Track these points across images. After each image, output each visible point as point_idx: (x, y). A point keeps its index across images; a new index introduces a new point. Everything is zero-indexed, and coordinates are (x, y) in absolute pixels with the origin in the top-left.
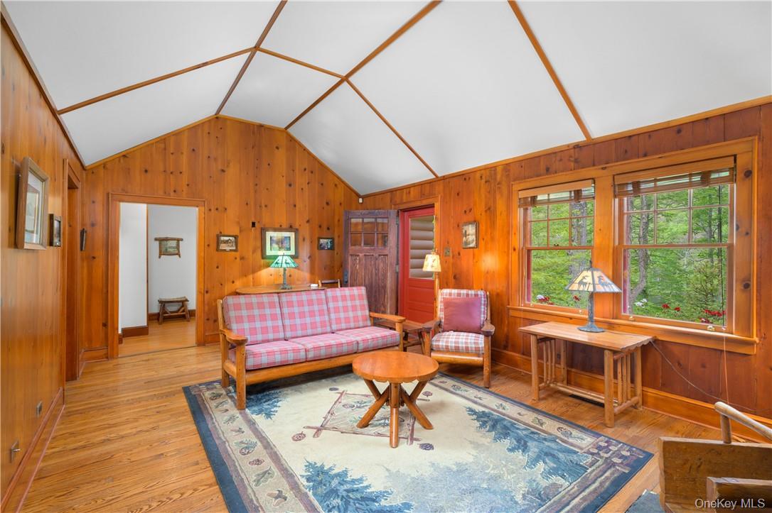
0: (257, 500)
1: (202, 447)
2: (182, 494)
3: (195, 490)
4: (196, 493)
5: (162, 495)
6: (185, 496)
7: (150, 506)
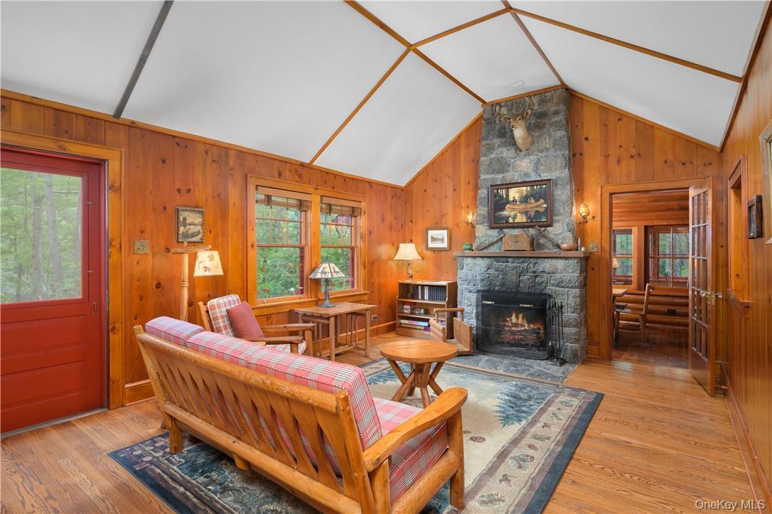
0: (560, 432)
1: (555, 495)
2: (603, 469)
3: (591, 465)
4: (593, 462)
5: (618, 478)
6: (602, 467)
7: (631, 477)
